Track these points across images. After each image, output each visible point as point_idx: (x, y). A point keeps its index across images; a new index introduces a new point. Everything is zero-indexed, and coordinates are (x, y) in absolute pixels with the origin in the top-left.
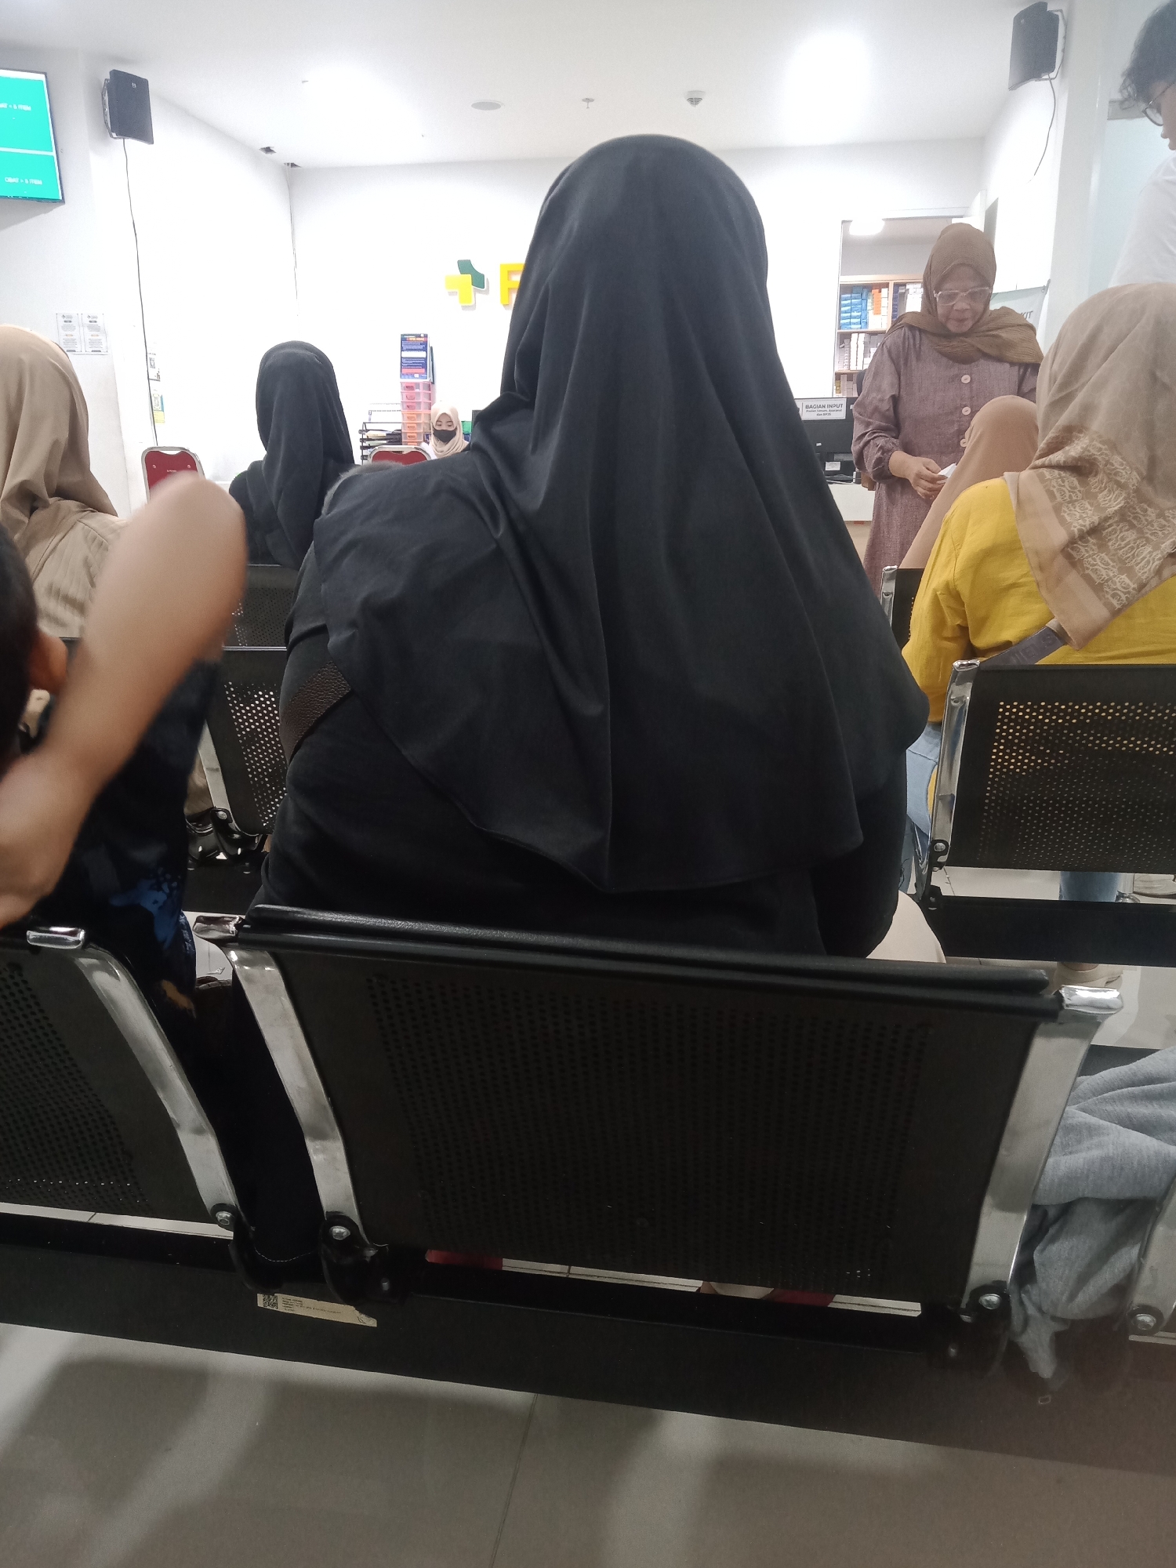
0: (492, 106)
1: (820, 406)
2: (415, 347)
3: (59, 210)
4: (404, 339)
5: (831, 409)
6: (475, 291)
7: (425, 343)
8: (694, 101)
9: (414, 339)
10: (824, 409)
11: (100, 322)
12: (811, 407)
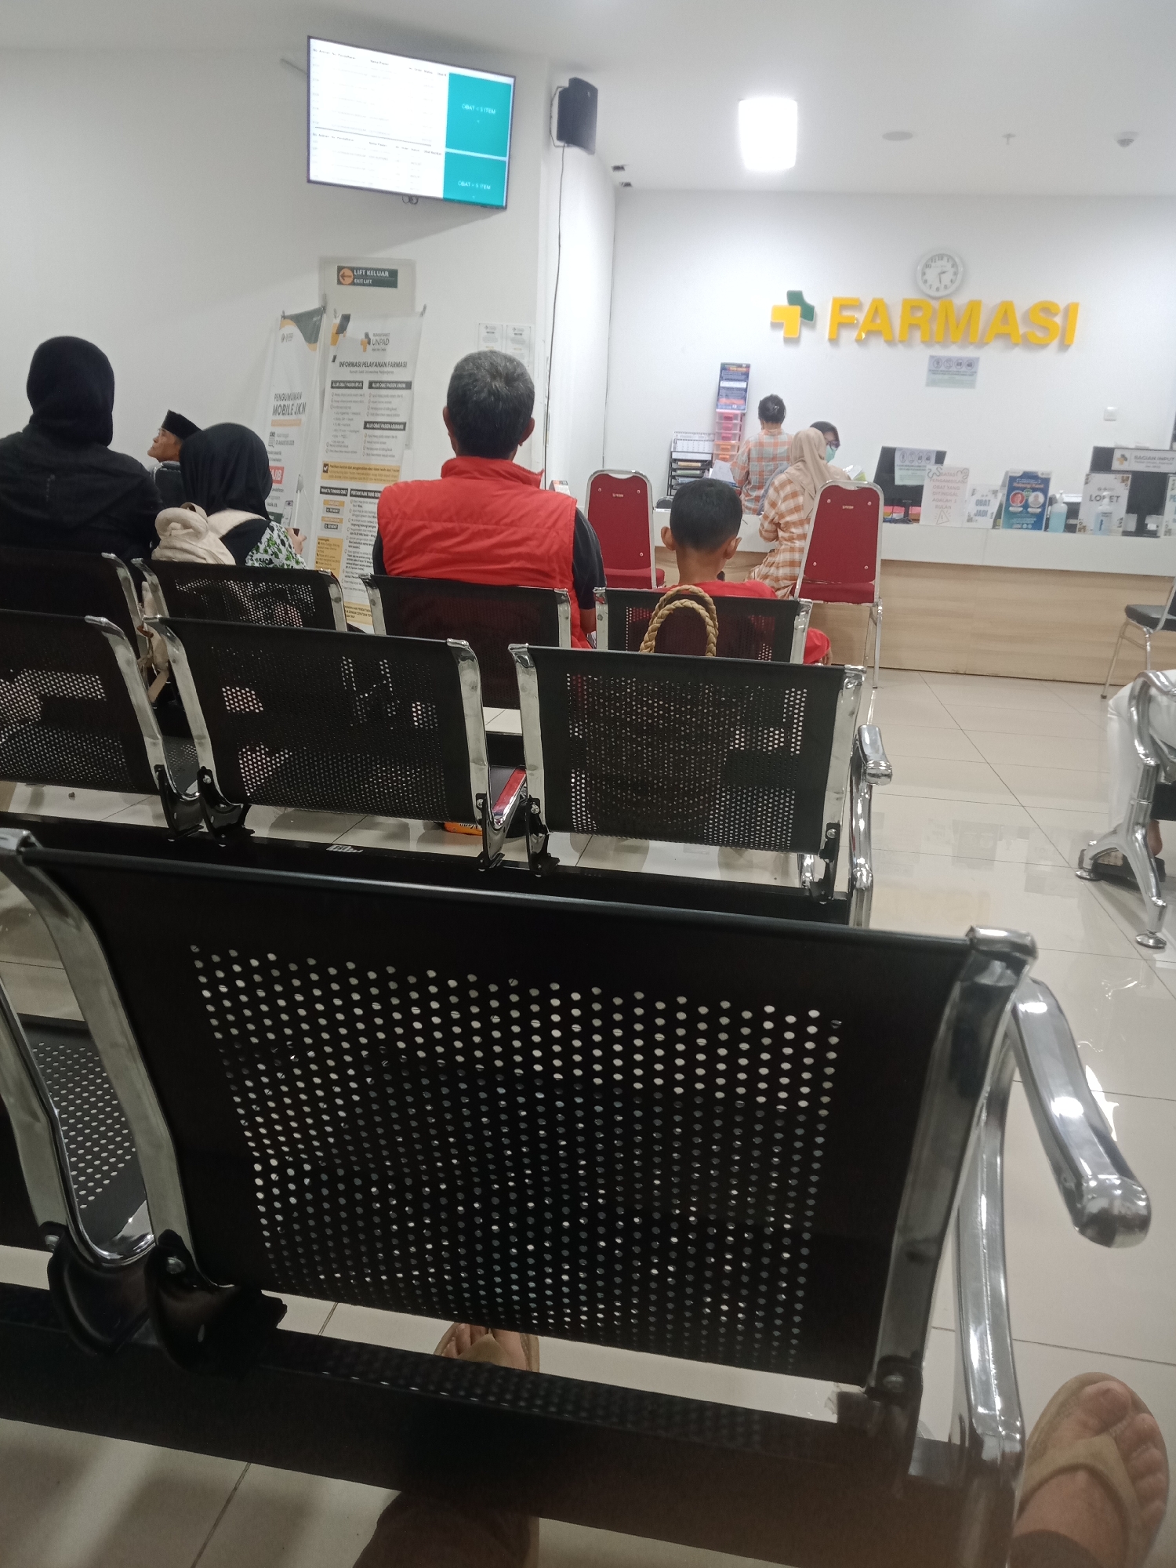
0: (903, 136)
1: (1149, 458)
2: (736, 377)
3: (498, 218)
4: (724, 368)
5: (1162, 461)
6: (802, 323)
7: (747, 375)
8: (1125, 142)
9: (735, 369)
10: (1153, 461)
11: (525, 336)
12: (1140, 458)
